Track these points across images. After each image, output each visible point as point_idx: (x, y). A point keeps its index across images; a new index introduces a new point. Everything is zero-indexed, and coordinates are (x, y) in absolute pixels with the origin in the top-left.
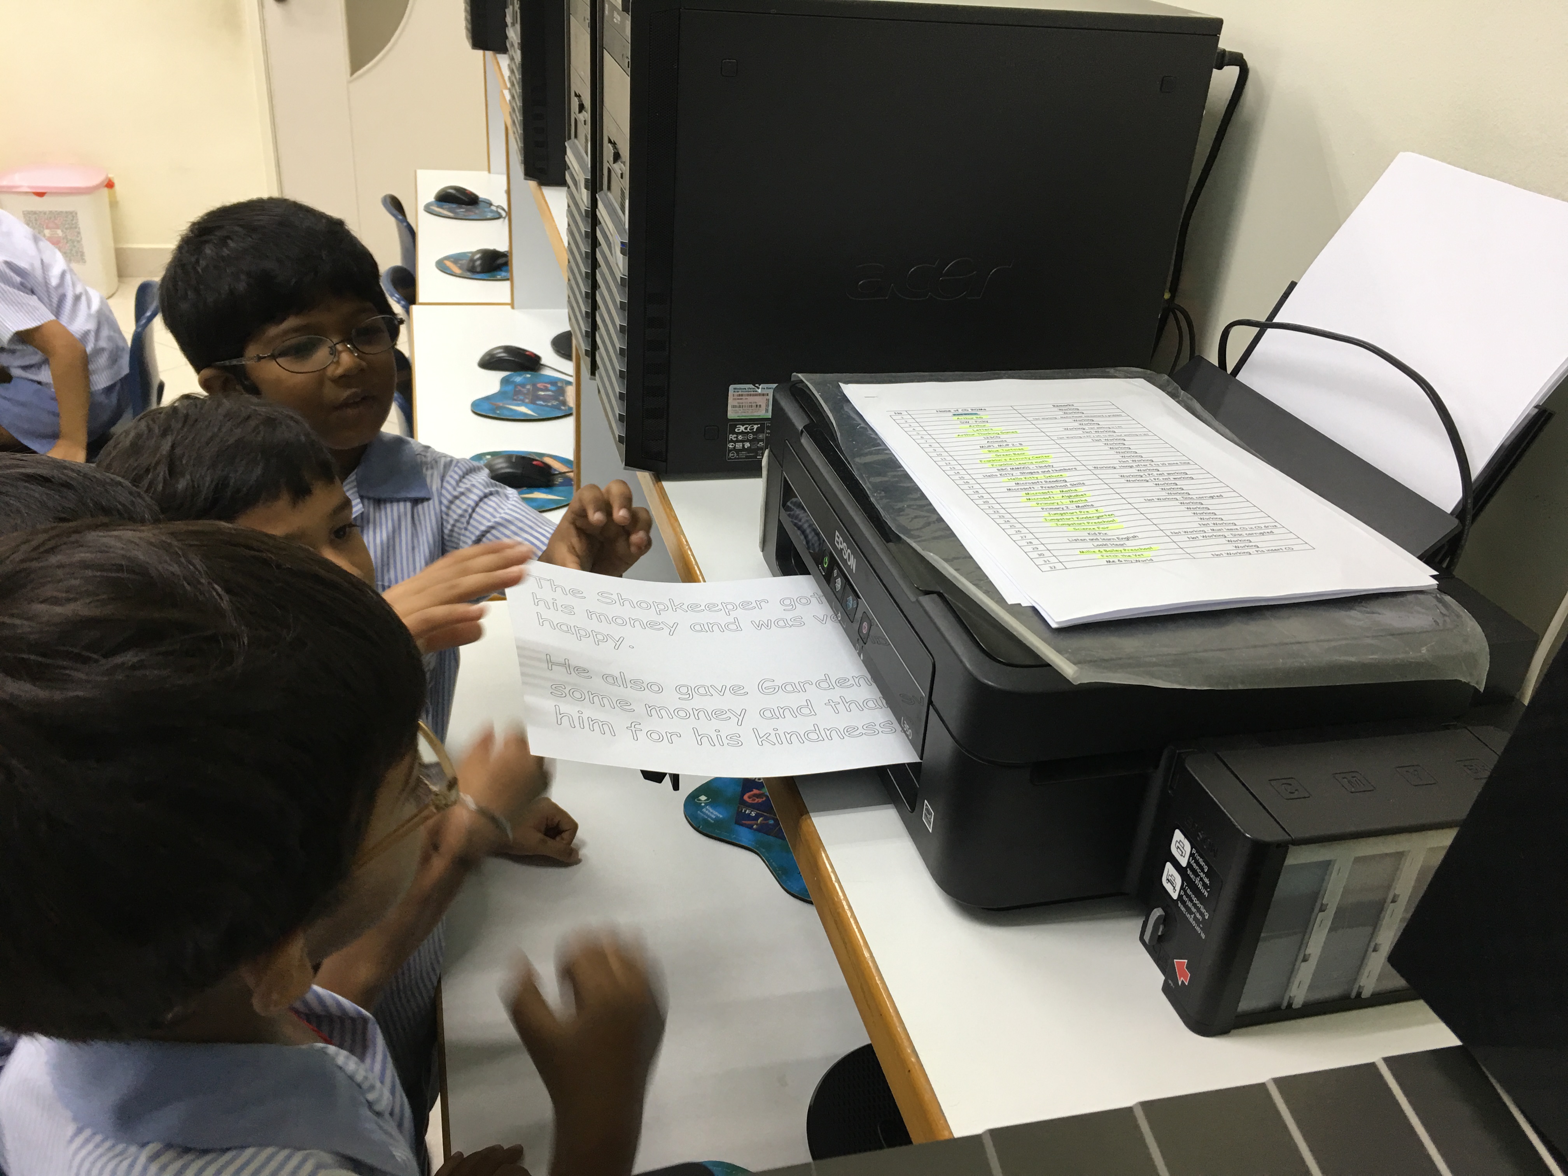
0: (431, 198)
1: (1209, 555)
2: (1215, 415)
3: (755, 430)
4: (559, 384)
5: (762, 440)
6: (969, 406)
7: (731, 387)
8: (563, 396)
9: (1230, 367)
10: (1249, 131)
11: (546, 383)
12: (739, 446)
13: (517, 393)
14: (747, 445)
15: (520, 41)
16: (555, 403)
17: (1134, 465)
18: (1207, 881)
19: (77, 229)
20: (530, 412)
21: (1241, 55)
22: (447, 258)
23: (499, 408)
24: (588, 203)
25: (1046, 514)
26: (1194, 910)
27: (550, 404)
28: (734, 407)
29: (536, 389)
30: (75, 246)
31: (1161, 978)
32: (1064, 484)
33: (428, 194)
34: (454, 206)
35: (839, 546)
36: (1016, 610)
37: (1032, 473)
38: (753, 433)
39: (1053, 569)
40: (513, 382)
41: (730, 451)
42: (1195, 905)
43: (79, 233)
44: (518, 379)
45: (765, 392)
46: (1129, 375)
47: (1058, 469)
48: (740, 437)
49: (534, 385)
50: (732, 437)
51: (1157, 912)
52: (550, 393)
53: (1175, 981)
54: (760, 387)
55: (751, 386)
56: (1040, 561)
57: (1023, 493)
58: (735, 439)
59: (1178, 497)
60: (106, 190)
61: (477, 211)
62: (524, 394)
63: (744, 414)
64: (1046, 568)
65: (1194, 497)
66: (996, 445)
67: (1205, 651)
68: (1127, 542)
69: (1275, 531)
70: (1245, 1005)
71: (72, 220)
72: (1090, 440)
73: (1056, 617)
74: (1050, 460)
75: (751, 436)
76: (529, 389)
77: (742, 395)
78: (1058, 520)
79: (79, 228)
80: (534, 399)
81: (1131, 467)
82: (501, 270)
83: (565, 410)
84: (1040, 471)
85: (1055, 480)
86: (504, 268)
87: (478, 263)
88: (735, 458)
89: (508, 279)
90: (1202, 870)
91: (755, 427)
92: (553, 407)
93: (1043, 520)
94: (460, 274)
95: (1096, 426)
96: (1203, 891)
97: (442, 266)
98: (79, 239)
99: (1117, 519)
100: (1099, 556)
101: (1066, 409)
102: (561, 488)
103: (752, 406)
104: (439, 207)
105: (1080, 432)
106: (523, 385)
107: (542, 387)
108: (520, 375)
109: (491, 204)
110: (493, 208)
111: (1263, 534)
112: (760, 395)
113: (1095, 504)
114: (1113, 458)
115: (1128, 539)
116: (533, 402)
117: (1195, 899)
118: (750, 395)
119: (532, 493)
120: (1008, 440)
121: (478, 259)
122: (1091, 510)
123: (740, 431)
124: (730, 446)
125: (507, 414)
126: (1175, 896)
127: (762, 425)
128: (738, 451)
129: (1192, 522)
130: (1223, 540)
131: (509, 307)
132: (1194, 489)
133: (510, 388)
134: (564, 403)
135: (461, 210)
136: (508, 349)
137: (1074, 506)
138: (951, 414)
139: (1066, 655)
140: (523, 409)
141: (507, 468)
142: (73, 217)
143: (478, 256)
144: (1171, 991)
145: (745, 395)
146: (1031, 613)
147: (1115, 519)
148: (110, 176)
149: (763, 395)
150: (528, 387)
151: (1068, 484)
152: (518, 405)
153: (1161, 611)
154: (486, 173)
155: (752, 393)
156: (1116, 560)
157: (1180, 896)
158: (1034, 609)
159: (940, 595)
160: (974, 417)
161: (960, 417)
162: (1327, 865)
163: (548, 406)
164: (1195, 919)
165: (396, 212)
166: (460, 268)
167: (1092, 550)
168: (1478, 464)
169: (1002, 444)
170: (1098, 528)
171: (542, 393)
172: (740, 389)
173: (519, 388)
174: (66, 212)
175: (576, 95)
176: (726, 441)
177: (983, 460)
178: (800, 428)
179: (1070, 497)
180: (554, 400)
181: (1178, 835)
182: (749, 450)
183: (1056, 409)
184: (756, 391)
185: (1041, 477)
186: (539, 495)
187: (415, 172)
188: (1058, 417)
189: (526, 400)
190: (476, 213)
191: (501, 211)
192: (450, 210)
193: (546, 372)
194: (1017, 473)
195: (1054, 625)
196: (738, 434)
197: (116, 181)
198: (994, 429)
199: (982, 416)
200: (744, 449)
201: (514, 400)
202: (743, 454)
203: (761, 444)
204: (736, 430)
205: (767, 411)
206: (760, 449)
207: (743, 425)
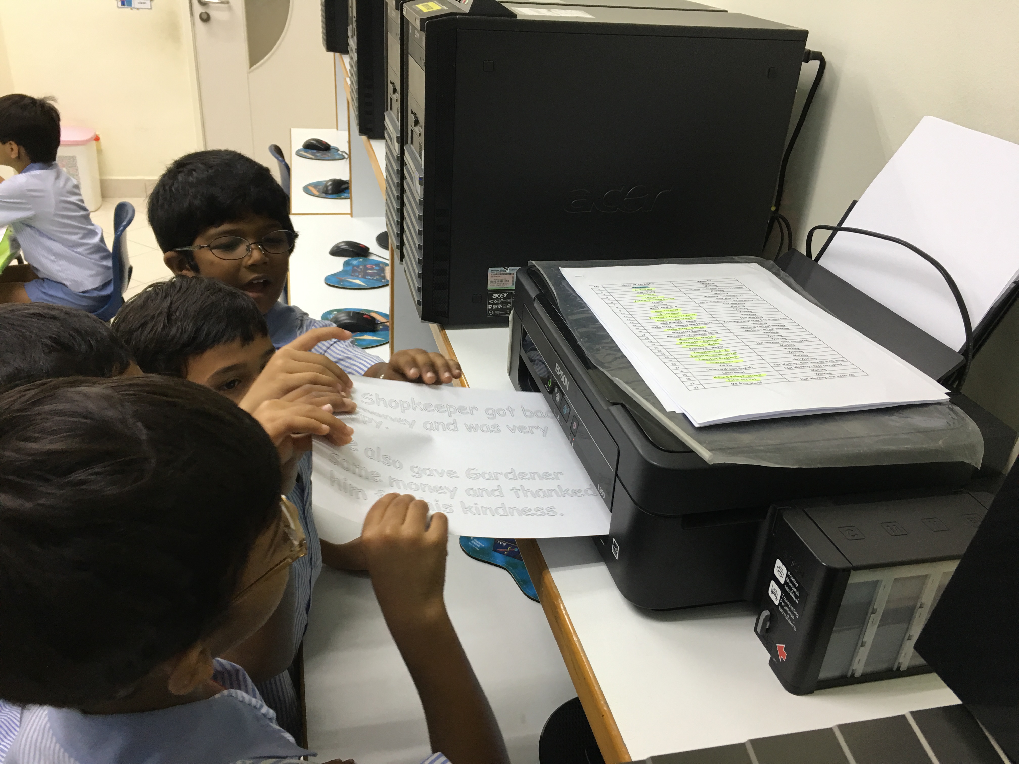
0: (300, 146)
1: (799, 379)
2: (804, 287)
3: (505, 297)
4: (381, 265)
5: (510, 303)
6: (643, 281)
7: (490, 269)
8: (383, 273)
9: (814, 256)
10: (827, 103)
11: (373, 265)
12: (495, 307)
13: (354, 271)
15: (356, 47)
16: (378, 277)
17: (750, 320)
18: (797, 593)
20: (362, 284)
21: (821, 53)
22: (310, 185)
23: (342, 281)
24: (398, 152)
25: (692, 352)
26: (789, 612)
27: (375, 278)
28: (491, 282)
29: (366, 268)
31: (769, 656)
32: (704, 333)
33: (298, 144)
34: (315, 151)
35: (558, 373)
36: (672, 415)
37: (683, 326)
38: (504, 299)
39: (697, 388)
40: (352, 264)
41: (489, 310)
42: (790, 609)
44: (355, 262)
45: (512, 272)
46: (748, 261)
47: (700, 323)
48: (495, 301)
49: (365, 266)
50: (491, 301)
51: (766, 613)
52: (375, 271)
53: (778, 659)
54: (509, 269)
55: (503, 268)
56: (688, 384)
57: (677, 339)
58: (492, 303)
59: (779, 341)
60: (94, 142)
61: (329, 155)
62: (358, 272)
63: (498, 287)
64: (692, 388)
65: (790, 341)
66: (660, 307)
67: (796, 443)
68: (745, 371)
69: (843, 363)
70: (823, 675)
71: (73, 162)
72: (722, 304)
73: (698, 420)
74: (695, 317)
75: (503, 301)
76: (361, 269)
77: (497, 274)
78: (700, 356)
79: (77, 167)
80: (365, 275)
81: (748, 321)
82: (344, 193)
83: (385, 282)
84: (688, 324)
85: (698, 330)
86: (347, 191)
87: (330, 188)
88: (492, 315)
89: (348, 198)
90: (794, 585)
91: (505, 295)
92: (377, 280)
93: (690, 356)
94: (319, 195)
95: (725, 295)
96: (795, 599)
97: (306, 190)
98: (77, 173)
99: (739, 356)
100: (726, 380)
101: (706, 284)
102: (381, 332)
103: (503, 281)
104: (306, 152)
105: (715, 298)
106: (358, 267)
107: (370, 267)
108: (356, 260)
109: (338, 150)
110: (340, 152)
111: (834, 365)
112: (508, 274)
113: (724, 346)
114: (737, 316)
115: (745, 368)
116: (364, 277)
117: (790, 605)
118: (502, 274)
119: (363, 336)
120: (668, 304)
121: (330, 185)
122: (722, 350)
123: (496, 297)
124: (489, 307)
125: (347, 285)
126: (777, 603)
127: (510, 294)
128: (494, 310)
129: (788, 358)
130: (809, 370)
131: (349, 216)
132: (789, 336)
133: (349, 268)
134: (384, 277)
135: (319, 154)
136: (349, 243)
137: (711, 347)
138: (631, 287)
139: (705, 445)
140: (357, 282)
141: (348, 319)
142: (74, 159)
143: (330, 183)
144: (775, 665)
145: (499, 274)
146: (682, 418)
147: (737, 355)
148: (97, 133)
149: (510, 274)
150: (361, 267)
151: (707, 333)
152: (355, 279)
153: (767, 416)
154: (336, 130)
155: (503, 273)
156: (738, 383)
157: (780, 603)
158: (684, 415)
159: (623, 405)
160: (646, 289)
161: (637, 289)
162: (876, 584)
163: (374, 280)
164: (790, 618)
165: (278, 156)
166: (318, 191)
167: (722, 376)
168: (976, 320)
169: (664, 306)
170: (726, 362)
171: (370, 271)
172: (496, 270)
173: (355, 268)
174: (70, 156)
175: (391, 83)
176: (486, 304)
177: (652, 317)
178: (533, 295)
179: (708, 341)
180: (377, 275)
181: (779, 563)
182: (502, 309)
183: (699, 284)
184: (506, 272)
185: (689, 328)
186: (367, 337)
187: (290, 130)
188: (701, 289)
189: (360, 276)
190: (328, 156)
191: (344, 154)
192: (312, 154)
193: (373, 258)
194: (673, 325)
195: (697, 426)
196: (494, 299)
197: (101, 137)
198: (659, 297)
199: (651, 289)
200: (498, 309)
201: (352, 276)
202: (497, 312)
203: (509, 306)
204: (493, 297)
205: (513, 284)
206: (508, 308)
207: (497, 293)
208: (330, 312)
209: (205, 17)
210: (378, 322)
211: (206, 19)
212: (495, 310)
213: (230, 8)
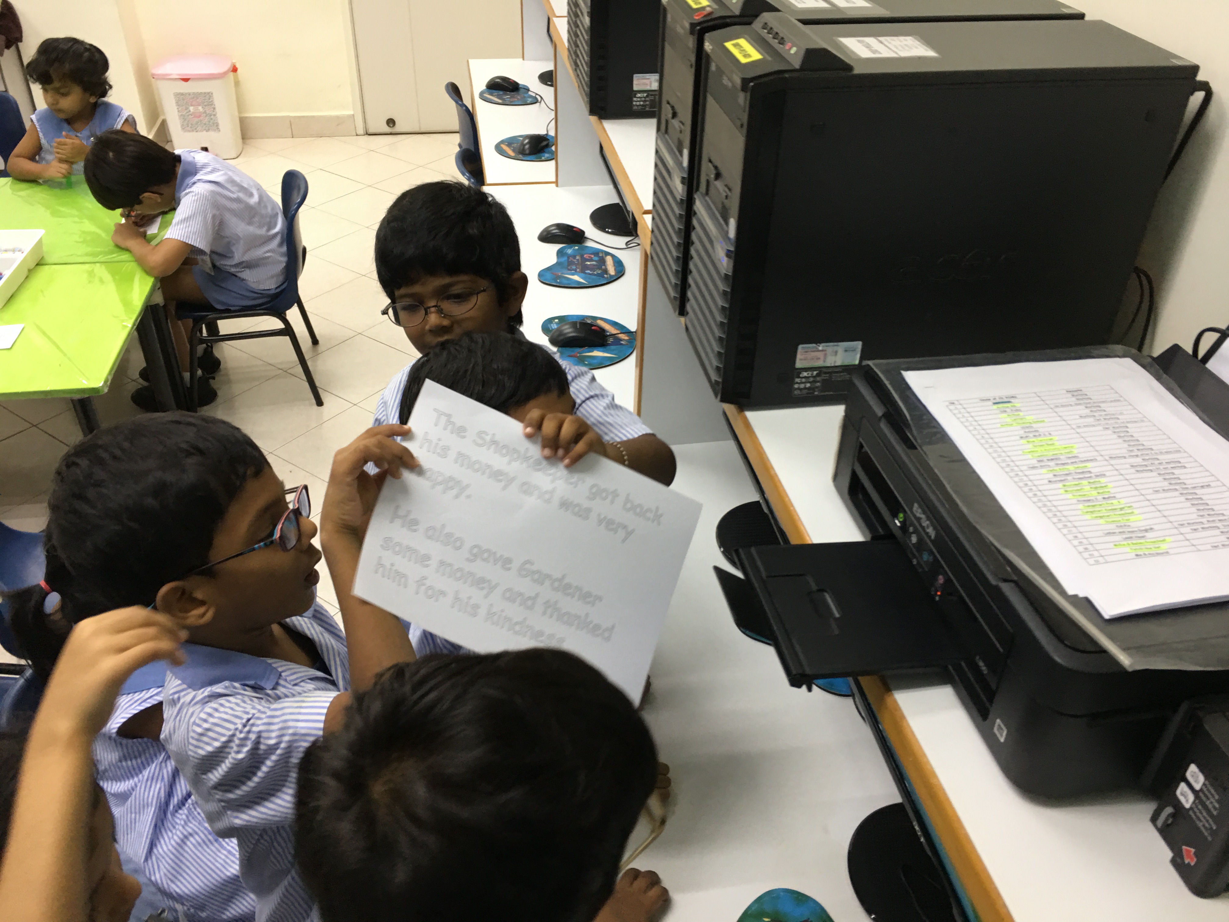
0: (483, 87)
1: (1209, 547)
3: (814, 375)
4: (601, 255)
5: (818, 382)
6: (1003, 393)
7: (800, 347)
8: (605, 265)
11: (591, 254)
12: (802, 386)
13: (570, 263)
16: (599, 272)
17: (1139, 453)
19: (213, 106)
20: (582, 280)
21: (1207, 83)
22: (502, 142)
23: (558, 277)
25: (1081, 506)
26: (1202, 819)
27: (595, 273)
28: (801, 360)
29: (583, 259)
30: (212, 119)
31: (1169, 854)
32: (1089, 475)
33: (480, 83)
34: (501, 93)
35: (918, 515)
36: (1074, 600)
37: (1063, 464)
39: (1097, 562)
40: (566, 254)
41: (795, 389)
42: (1204, 817)
43: (214, 109)
44: (570, 251)
45: (825, 348)
46: (1119, 355)
47: (1082, 460)
48: (804, 380)
49: (582, 256)
50: (798, 380)
51: (1169, 810)
52: (594, 263)
54: (822, 345)
55: (814, 345)
56: (1086, 555)
57: (1060, 485)
58: (800, 382)
59: (1177, 487)
60: (232, 74)
61: (519, 97)
62: (576, 265)
63: (807, 364)
64: (1091, 561)
65: (1190, 487)
66: (1031, 435)
67: (1217, 637)
68: (1146, 534)
71: (209, 99)
72: (1101, 428)
73: (1107, 609)
74: (1075, 451)
75: (811, 379)
76: (578, 260)
77: (807, 352)
78: (1092, 512)
79: (215, 105)
80: (583, 269)
81: (1137, 456)
82: (544, 152)
83: (607, 278)
84: (1069, 461)
85: (1082, 471)
86: (546, 150)
87: (527, 147)
88: (799, 394)
89: (553, 159)
90: (1213, 796)
91: (815, 373)
92: (598, 275)
93: (1079, 512)
94: (515, 156)
95: (1103, 413)
97: (498, 148)
98: (214, 113)
100: (1129, 549)
101: (1077, 394)
102: (613, 347)
103: (813, 359)
104: (491, 94)
105: (1093, 419)
106: (574, 257)
107: (587, 258)
108: (571, 248)
109: (528, 90)
110: (530, 93)
112: (820, 351)
113: (1116, 496)
114: (1121, 448)
115: (1146, 531)
116: (583, 271)
117: (1205, 814)
118: (813, 351)
119: (592, 351)
120: (1040, 430)
121: (527, 144)
122: (1115, 502)
123: (804, 376)
124: (796, 386)
125: (565, 282)
126: (1187, 806)
127: (820, 371)
128: (800, 389)
129: (1191, 514)
130: (1218, 532)
131: (554, 185)
132: (1187, 476)
133: (564, 259)
134: (606, 271)
135: (508, 97)
136: (559, 226)
137: (1101, 497)
138: (990, 403)
139: (1118, 643)
140: (576, 278)
141: (574, 332)
142: (210, 96)
143: (527, 141)
144: (1177, 863)
145: (809, 352)
146: (1086, 603)
147: (1134, 510)
148: (234, 62)
149: (823, 350)
150: (578, 258)
151: (1093, 475)
152: (573, 275)
154: (521, 59)
155: (815, 350)
156: (1142, 554)
157: (1191, 808)
158: (1088, 599)
159: (1016, 583)
160: (1009, 405)
161: (1000, 406)
163: (595, 275)
164: (1203, 826)
165: (455, 97)
166: (514, 151)
167: (1123, 543)
169: (1037, 434)
170: (1123, 519)
171: (589, 263)
172: (806, 347)
173: (571, 259)
174: (205, 93)
175: (669, 104)
176: (793, 383)
177: (1025, 451)
178: (879, 413)
179: (1096, 488)
180: (597, 269)
181: (1193, 768)
182: (809, 389)
183: (1069, 395)
185: (1071, 468)
186: (597, 353)
187: (468, 61)
188: (1073, 403)
189: (578, 270)
190: (518, 99)
191: (537, 96)
192: (499, 97)
193: (589, 244)
194: (1052, 464)
195: (1107, 617)
196: (802, 378)
197: (237, 66)
198: (1027, 418)
199: (1015, 405)
200: (805, 388)
201: (569, 270)
202: (805, 392)
203: (818, 384)
204: (801, 376)
205: (824, 361)
206: (817, 387)
207: (806, 372)
208: (550, 320)
210: (608, 334)
212: (802, 389)
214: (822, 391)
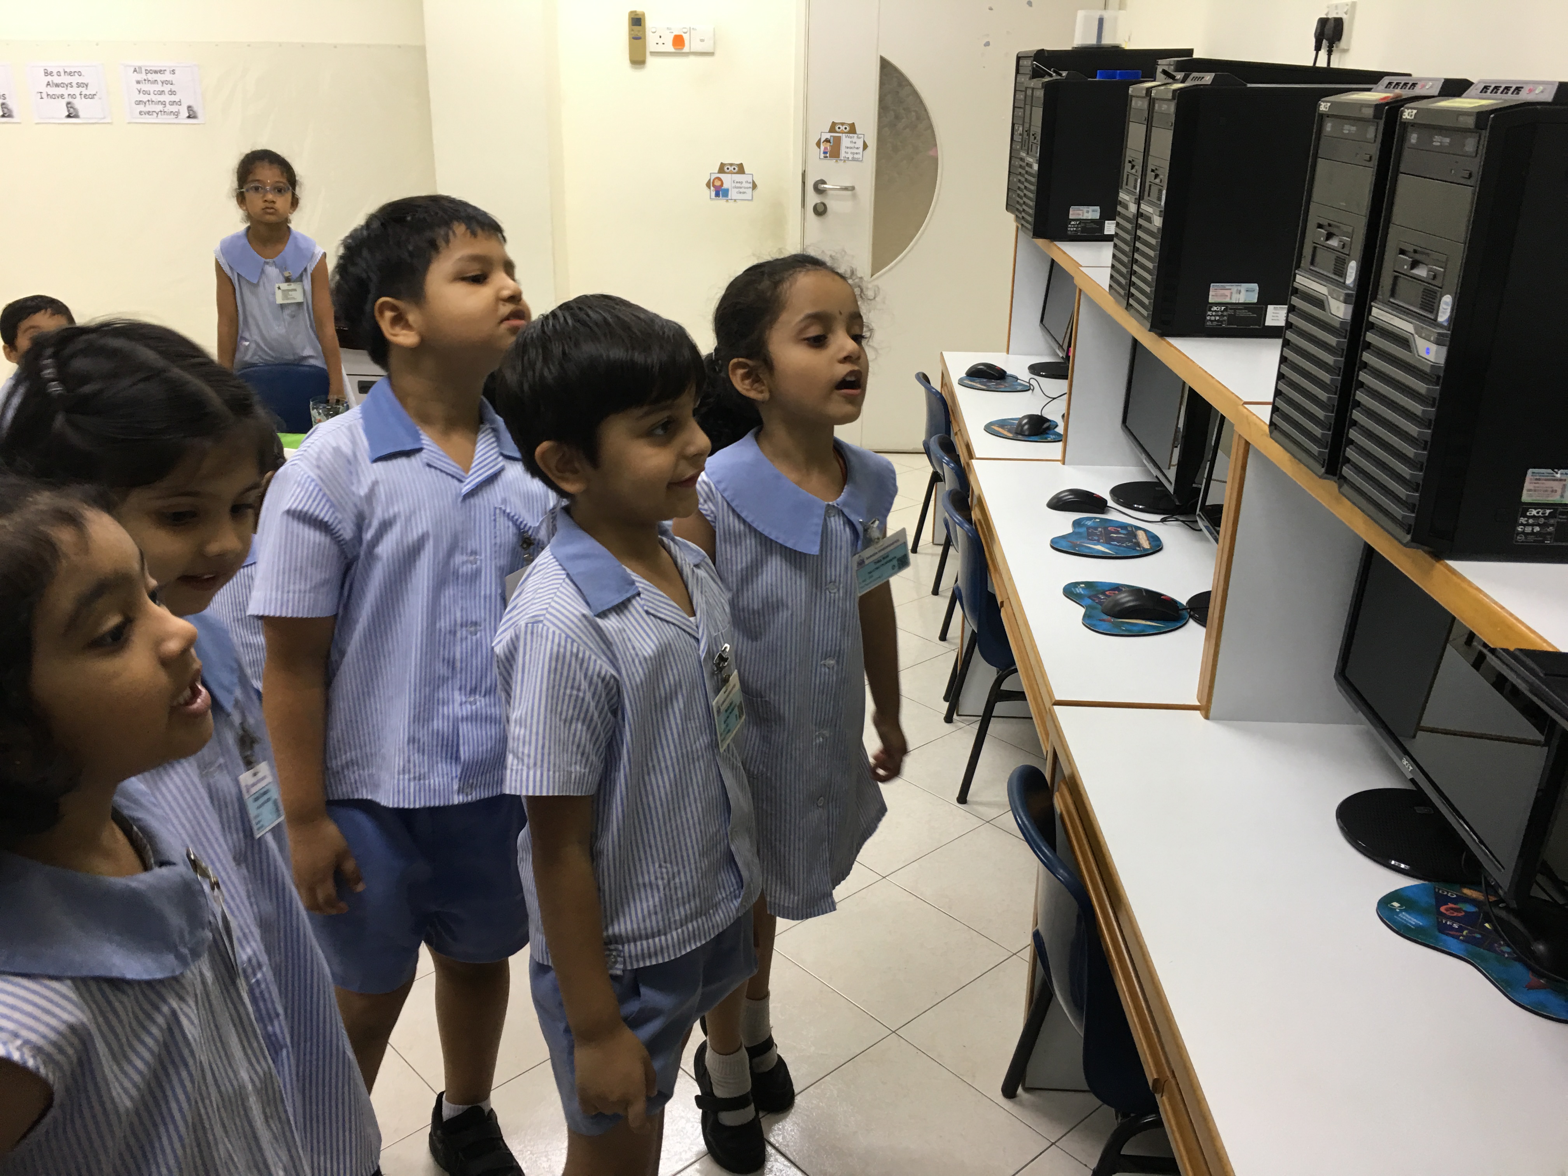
0: (963, 374)
3: (1547, 515)
4: (1129, 529)
5: (1552, 525)
7: (1530, 471)
8: (1135, 539)
11: (1116, 526)
12: (1528, 529)
13: (1090, 534)
14: (1537, 529)
16: (1129, 545)
20: (1108, 551)
22: (992, 424)
23: (1074, 546)
28: (1529, 490)
29: (1109, 531)
33: (959, 371)
34: (985, 380)
41: (1518, 533)
44: (1089, 522)
45: (1564, 477)
48: (1531, 521)
49: (1105, 529)
50: (1523, 520)
52: (1122, 536)
54: (1559, 472)
55: (1550, 471)
58: (1525, 523)
62: (1098, 536)
63: (1538, 498)
75: (1542, 521)
77: (1540, 479)
82: (1049, 434)
83: (1140, 551)
86: (1052, 432)
87: (1026, 427)
88: (1522, 542)
89: (1057, 441)
91: (1548, 511)
94: (1011, 437)
97: (987, 429)
103: (1546, 491)
104: (973, 381)
106: (1096, 529)
107: (1111, 529)
108: (1090, 517)
110: (1020, 381)
112: (1558, 480)
116: (1108, 542)
118: (1548, 479)
119: (1130, 619)
121: (1025, 423)
123: (1532, 515)
124: (1520, 529)
127: (1555, 510)
128: (1525, 534)
131: (1062, 463)
133: (1082, 530)
134: (1138, 544)
135: (993, 384)
136: (1074, 492)
140: (1100, 548)
143: (1025, 420)
145: (1543, 479)
150: (1099, 529)
152: (1096, 545)
154: (1007, 352)
155: (1550, 477)
163: (1124, 547)
166: (1009, 432)
171: (1115, 536)
172: (1539, 473)
173: (1091, 530)
176: (1516, 523)
180: (1126, 541)
182: (1538, 534)
184: (1554, 476)
187: (942, 353)
189: (1101, 541)
190: (1009, 386)
191: (1030, 386)
192: (982, 383)
196: (1529, 517)
200: (1532, 533)
201: (1089, 540)
202: (1531, 538)
203: (1551, 529)
204: (1528, 514)
205: (1562, 496)
206: (1550, 534)
207: (1535, 509)
208: (1074, 585)
209: (821, 209)
211: (820, 211)
212: (1528, 534)
213: (854, 197)
214: (1556, 541)
